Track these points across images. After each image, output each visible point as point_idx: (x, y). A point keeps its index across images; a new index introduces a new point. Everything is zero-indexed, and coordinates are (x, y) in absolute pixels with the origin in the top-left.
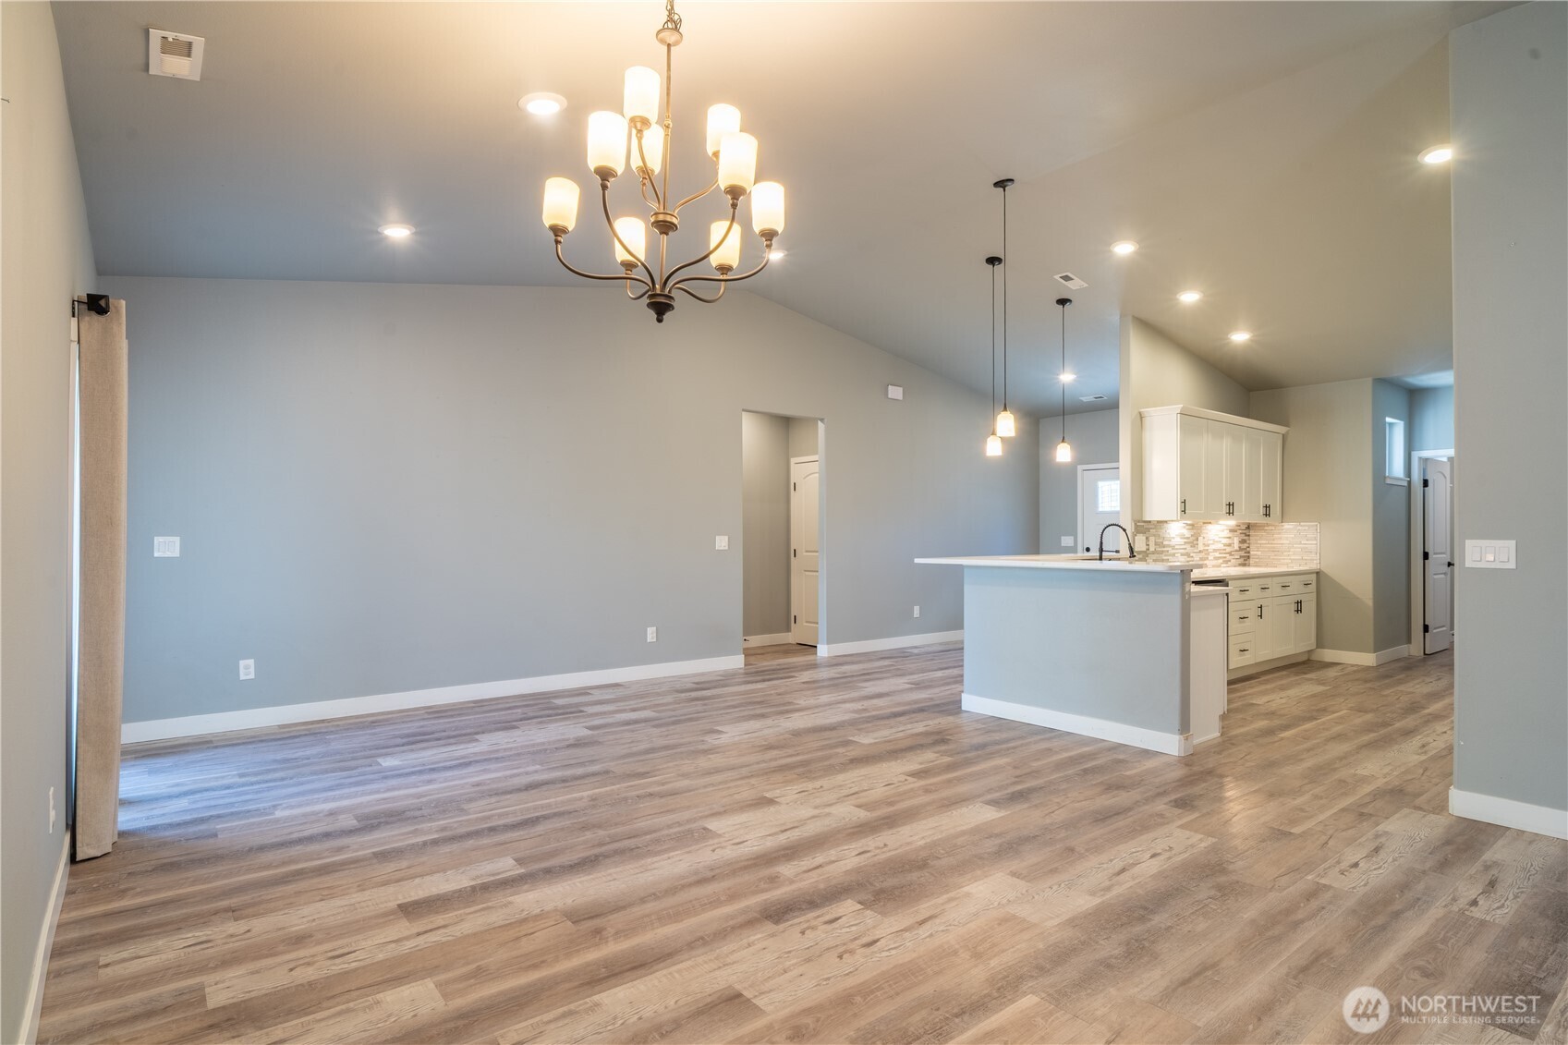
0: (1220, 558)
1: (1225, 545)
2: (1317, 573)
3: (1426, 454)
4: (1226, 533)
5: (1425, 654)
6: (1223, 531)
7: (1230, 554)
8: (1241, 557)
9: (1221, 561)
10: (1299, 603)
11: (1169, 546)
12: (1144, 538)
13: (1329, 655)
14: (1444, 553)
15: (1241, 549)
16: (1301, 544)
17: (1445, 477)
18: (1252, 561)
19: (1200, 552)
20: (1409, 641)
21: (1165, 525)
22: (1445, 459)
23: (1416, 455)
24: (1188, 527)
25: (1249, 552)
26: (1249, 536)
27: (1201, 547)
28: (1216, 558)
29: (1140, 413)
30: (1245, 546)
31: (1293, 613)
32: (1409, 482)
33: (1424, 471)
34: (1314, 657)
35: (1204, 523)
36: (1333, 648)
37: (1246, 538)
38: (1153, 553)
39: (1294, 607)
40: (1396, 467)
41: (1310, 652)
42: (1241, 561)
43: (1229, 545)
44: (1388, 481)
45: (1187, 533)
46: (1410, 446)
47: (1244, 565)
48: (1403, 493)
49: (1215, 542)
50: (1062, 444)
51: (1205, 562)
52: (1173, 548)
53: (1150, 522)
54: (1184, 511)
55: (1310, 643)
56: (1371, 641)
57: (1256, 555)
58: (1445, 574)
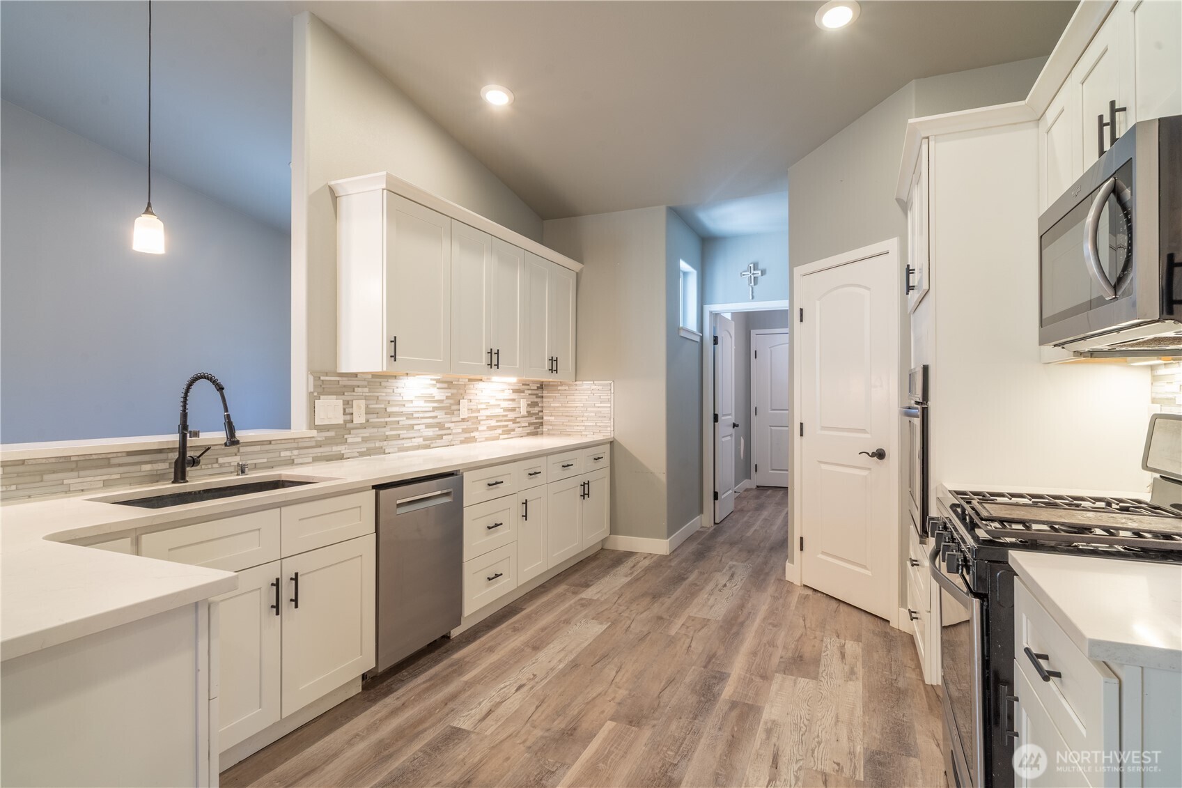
0: (499, 427)
1: (506, 409)
2: (611, 443)
3: (716, 308)
4: (508, 394)
5: (715, 523)
6: (503, 391)
7: (514, 421)
8: (530, 424)
9: (500, 431)
10: (586, 485)
11: (401, 414)
12: (340, 402)
13: (624, 543)
14: (729, 414)
15: (530, 414)
16: (595, 407)
17: (731, 337)
18: (545, 428)
19: (463, 420)
20: (701, 512)
21: (392, 382)
22: (728, 316)
23: (708, 308)
24: (438, 385)
25: (542, 418)
26: (542, 397)
27: (464, 413)
28: (491, 428)
29: (331, 190)
30: (536, 410)
31: (579, 498)
32: (702, 338)
33: (715, 329)
34: (609, 546)
35: (470, 380)
36: (629, 533)
37: (539, 400)
38: (362, 427)
39: (579, 491)
40: (691, 322)
41: (604, 541)
42: (531, 429)
43: (513, 410)
44: (683, 334)
45: (439, 394)
46: (702, 300)
47: (535, 434)
48: (696, 347)
49: (489, 406)
50: (146, 218)
51: (472, 434)
52: (410, 416)
53: (355, 375)
54: (394, 357)
55: (602, 531)
56: (664, 524)
57: (549, 421)
58: (731, 435)
